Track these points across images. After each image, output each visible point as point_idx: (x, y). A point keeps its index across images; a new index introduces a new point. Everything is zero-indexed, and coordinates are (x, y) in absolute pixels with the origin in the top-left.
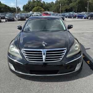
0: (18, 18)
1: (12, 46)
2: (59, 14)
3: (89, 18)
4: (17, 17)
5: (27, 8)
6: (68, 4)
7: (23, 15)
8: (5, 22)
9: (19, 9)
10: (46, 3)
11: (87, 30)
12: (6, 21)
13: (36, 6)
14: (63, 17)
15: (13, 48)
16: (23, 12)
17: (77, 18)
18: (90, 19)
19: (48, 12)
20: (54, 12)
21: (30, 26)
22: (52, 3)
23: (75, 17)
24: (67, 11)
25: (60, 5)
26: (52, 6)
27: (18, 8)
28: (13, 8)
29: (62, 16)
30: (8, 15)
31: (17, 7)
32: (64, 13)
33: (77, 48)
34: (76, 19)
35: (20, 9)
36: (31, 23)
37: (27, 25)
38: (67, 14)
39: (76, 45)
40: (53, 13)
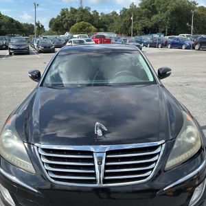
0: (39, 48)
1: (7, 133)
2: (128, 39)
3: (197, 47)
4: (35, 45)
5: (59, 25)
6: (149, 17)
7: (50, 40)
8: (7, 56)
9: (40, 28)
10: (100, 15)
11: (196, 76)
12: (11, 54)
13: (77, 20)
14: (138, 44)
15: (10, 140)
16: (50, 33)
17: (169, 46)
18: (199, 50)
19: (105, 34)
20: (117, 33)
21: (62, 68)
22: (114, 13)
23: (165, 45)
24: (146, 31)
25: (132, 18)
26: (113, 22)
27: (38, 24)
28: (27, 25)
29: (137, 42)
30: (14, 41)
31: (36, 23)
32: (140, 35)
33: (193, 139)
34: (168, 50)
35: (43, 26)
36: (66, 63)
37: (56, 68)
38: (147, 38)
39: (190, 129)
40: (115, 35)
